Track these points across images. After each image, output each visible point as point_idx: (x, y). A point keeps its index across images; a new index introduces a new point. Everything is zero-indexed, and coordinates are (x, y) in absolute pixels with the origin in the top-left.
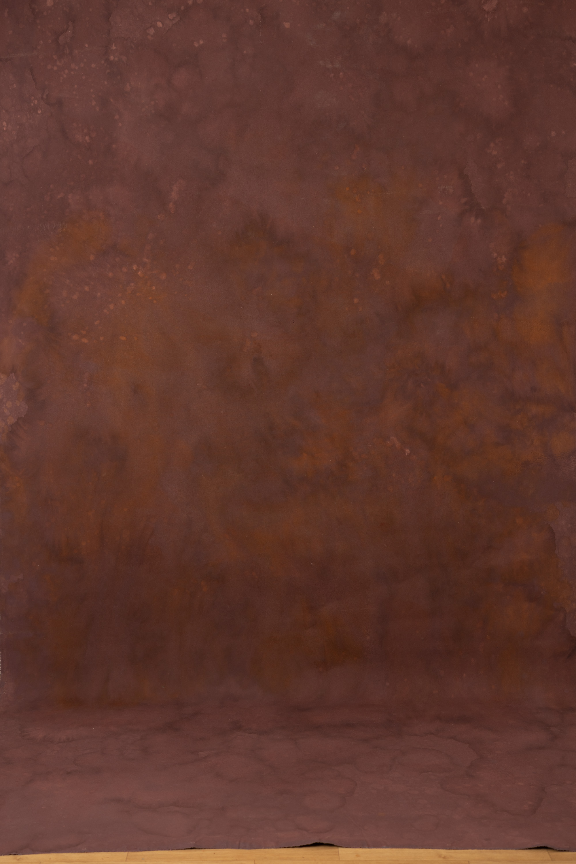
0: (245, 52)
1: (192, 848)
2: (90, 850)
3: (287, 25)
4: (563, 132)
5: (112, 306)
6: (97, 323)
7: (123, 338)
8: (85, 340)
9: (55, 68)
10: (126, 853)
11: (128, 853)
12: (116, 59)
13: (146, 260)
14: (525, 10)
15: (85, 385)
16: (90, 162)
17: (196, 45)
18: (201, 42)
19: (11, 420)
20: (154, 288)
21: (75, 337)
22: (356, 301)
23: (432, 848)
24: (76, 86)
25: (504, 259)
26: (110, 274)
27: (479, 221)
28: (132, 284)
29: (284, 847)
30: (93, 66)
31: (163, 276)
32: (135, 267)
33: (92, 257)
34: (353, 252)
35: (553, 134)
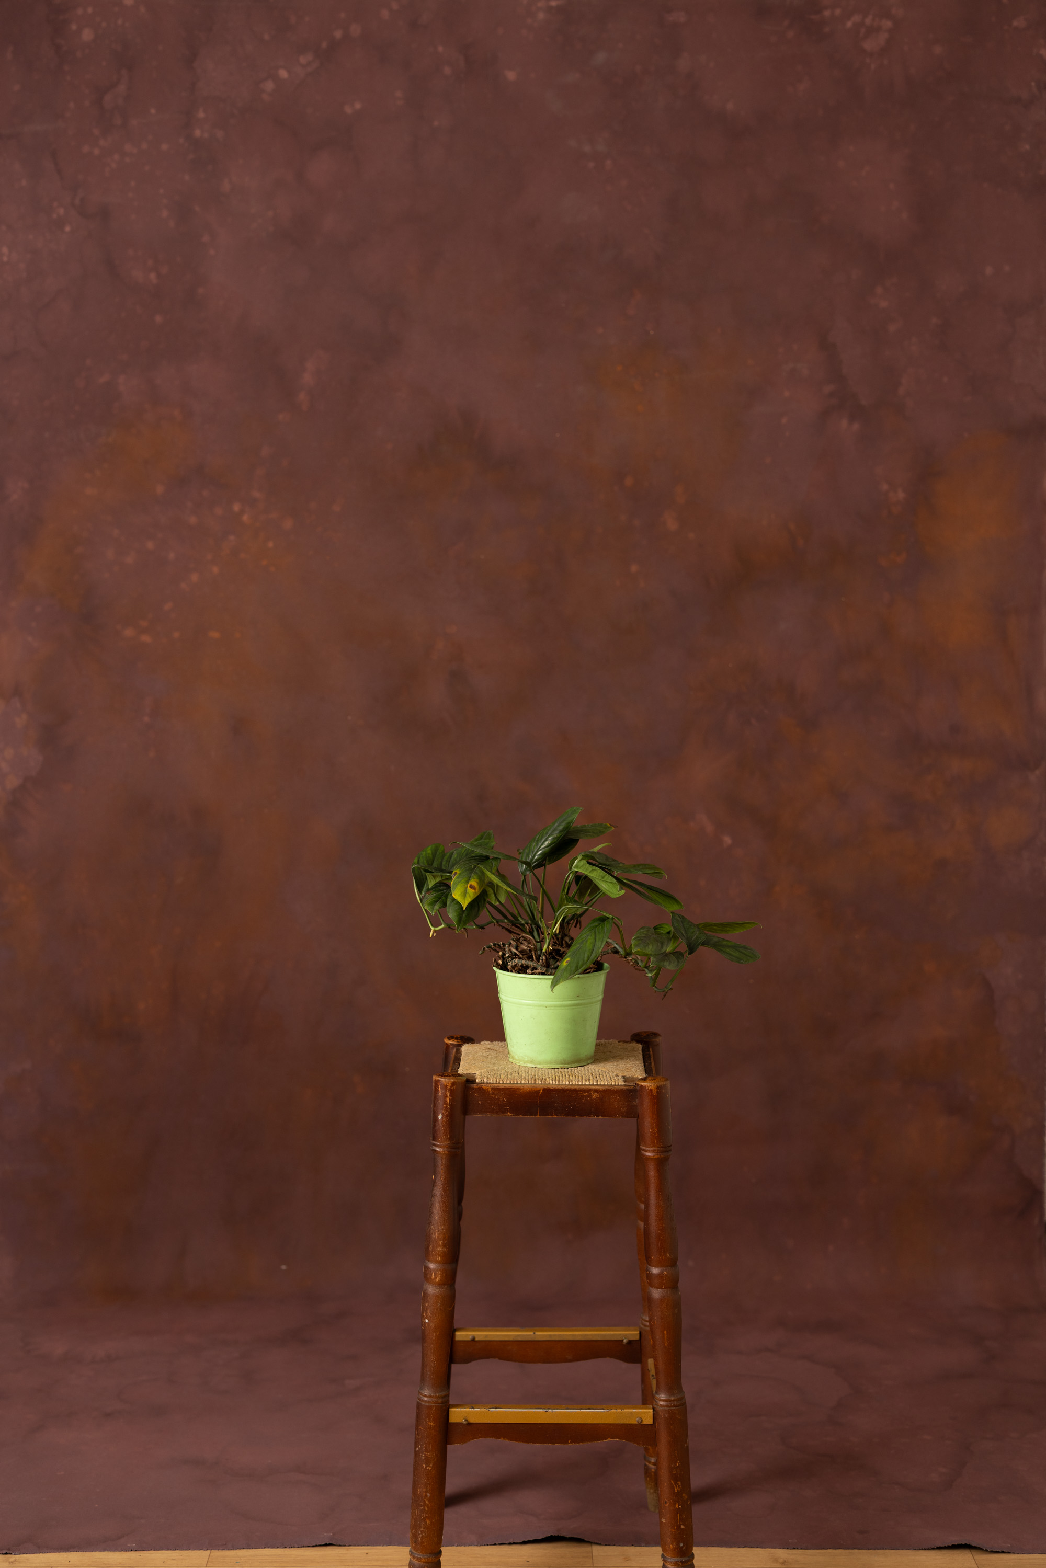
0: (436, 123)
1: (326, 1545)
2: (142, 1547)
3: (511, 75)
4: (1007, 268)
5: (195, 577)
6: (168, 606)
7: (215, 635)
8: (146, 638)
9: (97, 151)
10: (208, 1552)
11: (210, 1553)
12: (206, 135)
13: (256, 494)
14: (938, 50)
15: (146, 719)
16: (158, 319)
17: (348, 110)
18: (358, 106)
19: (12, 782)
20: (271, 544)
21: (129, 632)
22: (634, 568)
23: (762, 1547)
24: (133, 184)
25: (901, 495)
26: (193, 520)
27: (856, 426)
28: (232, 538)
29: (494, 1543)
30: (165, 147)
31: (288, 524)
32: (236, 507)
33: (160, 489)
34: (629, 481)
35: (989, 270)
